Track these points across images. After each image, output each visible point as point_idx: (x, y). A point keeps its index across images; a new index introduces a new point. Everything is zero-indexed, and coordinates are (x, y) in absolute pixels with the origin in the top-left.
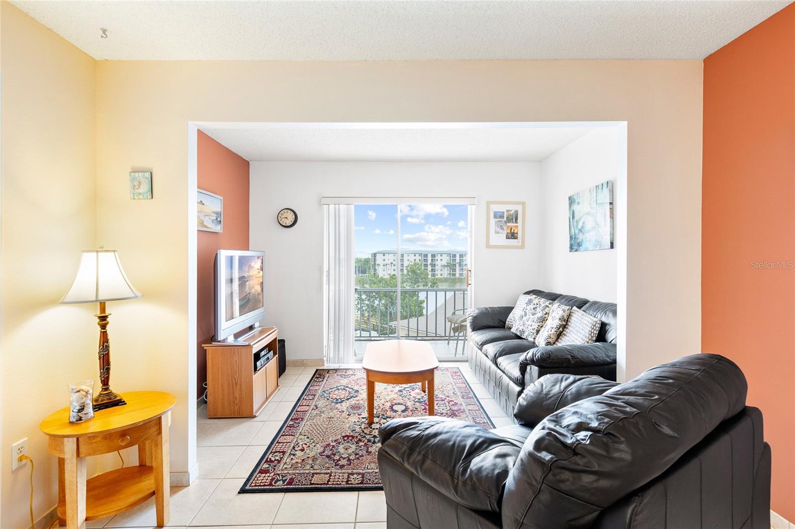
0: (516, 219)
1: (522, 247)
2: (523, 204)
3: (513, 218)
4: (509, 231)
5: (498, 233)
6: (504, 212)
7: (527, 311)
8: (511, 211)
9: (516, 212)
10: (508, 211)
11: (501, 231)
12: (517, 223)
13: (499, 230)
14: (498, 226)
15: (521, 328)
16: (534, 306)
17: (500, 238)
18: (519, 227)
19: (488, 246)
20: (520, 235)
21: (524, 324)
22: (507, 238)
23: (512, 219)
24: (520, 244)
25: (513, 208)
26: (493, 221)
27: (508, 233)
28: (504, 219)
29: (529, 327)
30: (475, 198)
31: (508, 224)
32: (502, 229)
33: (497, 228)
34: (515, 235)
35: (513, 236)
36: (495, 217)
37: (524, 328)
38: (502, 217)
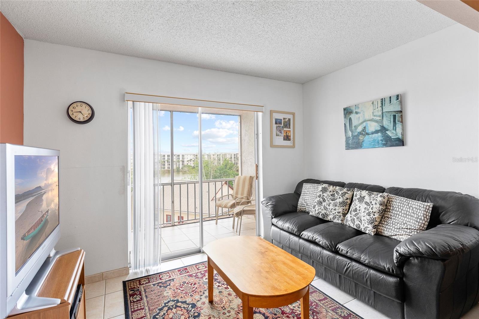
0: (290, 125)
1: (293, 147)
2: (293, 114)
3: (287, 124)
4: (285, 135)
5: (278, 136)
6: (282, 120)
7: (324, 197)
8: (286, 119)
9: (289, 120)
10: (284, 119)
11: (280, 134)
12: (290, 128)
13: (278, 133)
14: (278, 130)
15: (323, 212)
16: (331, 193)
17: (279, 140)
18: (291, 131)
19: (272, 146)
20: (292, 137)
21: (326, 208)
22: (284, 140)
23: (287, 126)
24: (292, 145)
25: (288, 116)
26: (275, 126)
27: (284, 136)
28: (281, 124)
29: (333, 210)
30: (263, 106)
31: (285, 129)
32: (281, 132)
33: (277, 132)
34: (289, 137)
35: (287, 138)
36: (276, 123)
37: (327, 212)
38: (280, 123)
